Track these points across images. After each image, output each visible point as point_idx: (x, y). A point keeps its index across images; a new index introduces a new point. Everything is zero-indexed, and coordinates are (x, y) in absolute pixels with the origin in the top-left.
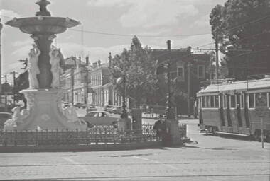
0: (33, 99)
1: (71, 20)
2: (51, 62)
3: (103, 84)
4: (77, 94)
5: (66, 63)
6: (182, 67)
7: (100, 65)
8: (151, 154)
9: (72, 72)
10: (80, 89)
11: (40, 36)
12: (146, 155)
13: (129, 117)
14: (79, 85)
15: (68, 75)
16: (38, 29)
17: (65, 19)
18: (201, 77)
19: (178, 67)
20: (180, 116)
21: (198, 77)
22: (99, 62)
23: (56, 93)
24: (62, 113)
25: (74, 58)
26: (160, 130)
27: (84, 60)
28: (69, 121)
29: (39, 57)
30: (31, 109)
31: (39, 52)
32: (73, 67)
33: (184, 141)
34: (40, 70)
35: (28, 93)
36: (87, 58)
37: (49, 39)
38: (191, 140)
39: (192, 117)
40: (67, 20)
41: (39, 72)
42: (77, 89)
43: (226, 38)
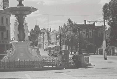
0: (16, 46)
1: (33, 8)
2: (24, 28)
3: (57, 40)
4: (45, 45)
5: (41, 31)
6: (91, 32)
7: (55, 32)
8: (70, 72)
9: (44, 35)
10: (47, 42)
11: (19, 16)
12: (67, 72)
13: (63, 54)
14: (46, 40)
15: (42, 36)
16: (17, 12)
17: (30, 7)
18: (100, 36)
19: (90, 32)
20: (90, 53)
21: (99, 36)
22: (55, 30)
23: (27, 43)
24: (29, 52)
25: (44, 29)
26: (75, 59)
27: (49, 30)
28: (33, 56)
29: (19, 26)
30: (15, 51)
31: (19, 24)
32: (44, 33)
33: (88, 65)
34: (19, 32)
35: (14, 43)
36: (50, 29)
37: (23, 17)
38: (91, 64)
39: (96, 54)
40: (31, 8)
41: (19, 33)
42: (46, 43)
43: (110, 18)
